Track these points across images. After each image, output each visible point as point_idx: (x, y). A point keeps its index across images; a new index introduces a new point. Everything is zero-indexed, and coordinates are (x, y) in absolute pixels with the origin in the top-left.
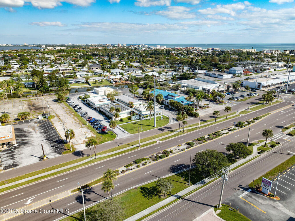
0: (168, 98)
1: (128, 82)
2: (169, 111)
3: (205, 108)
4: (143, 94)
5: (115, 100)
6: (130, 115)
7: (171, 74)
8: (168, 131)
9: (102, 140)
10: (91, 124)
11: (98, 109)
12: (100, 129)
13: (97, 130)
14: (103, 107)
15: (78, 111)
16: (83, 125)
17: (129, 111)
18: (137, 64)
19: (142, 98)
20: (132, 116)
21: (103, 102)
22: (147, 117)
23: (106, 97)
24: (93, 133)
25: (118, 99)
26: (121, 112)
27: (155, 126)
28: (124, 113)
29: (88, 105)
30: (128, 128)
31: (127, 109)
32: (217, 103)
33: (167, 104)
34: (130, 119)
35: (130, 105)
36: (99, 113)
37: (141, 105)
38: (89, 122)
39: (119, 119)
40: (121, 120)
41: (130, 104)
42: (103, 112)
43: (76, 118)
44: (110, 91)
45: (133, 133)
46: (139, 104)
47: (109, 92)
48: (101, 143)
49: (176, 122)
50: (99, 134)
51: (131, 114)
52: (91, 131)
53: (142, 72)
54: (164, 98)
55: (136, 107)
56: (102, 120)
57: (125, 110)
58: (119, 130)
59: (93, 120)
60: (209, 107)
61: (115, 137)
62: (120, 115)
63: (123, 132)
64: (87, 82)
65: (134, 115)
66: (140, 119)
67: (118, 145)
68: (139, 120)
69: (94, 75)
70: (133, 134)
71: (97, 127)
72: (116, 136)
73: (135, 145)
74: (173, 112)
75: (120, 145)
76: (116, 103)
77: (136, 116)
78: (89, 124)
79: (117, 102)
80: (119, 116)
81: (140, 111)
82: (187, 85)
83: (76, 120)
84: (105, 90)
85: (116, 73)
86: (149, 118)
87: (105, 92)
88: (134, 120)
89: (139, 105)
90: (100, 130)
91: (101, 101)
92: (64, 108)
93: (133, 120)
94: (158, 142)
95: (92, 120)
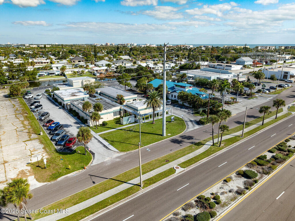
0: (174, 90)
1: (116, 74)
2: (179, 109)
3: (233, 103)
4: (137, 86)
5: (97, 93)
6: (119, 116)
7: (169, 66)
8: (190, 144)
9: (60, 168)
10: (48, 132)
11: (68, 107)
12: (63, 143)
13: (56, 145)
14: (76, 103)
15: (36, 110)
16: (33, 136)
17: (117, 108)
18: (127, 57)
19: (135, 91)
20: (122, 117)
21: (77, 96)
22: (147, 118)
23: (82, 90)
24: (47, 152)
25: (100, 93)
26: (103, 112)
27: (165, 135)
28: (109, 113)
29: (56, 101)
30: (115, 140)
31: (114, 106)
32: (244, 97)
33: (173, 98)
34: (118, 122)
35: (120, 100)
36: (69, 114)
37: (135, 100)
38: (47, 129)
39: (101, 122)
40: (104, 124)
41: (118, 99)
42: (75, 111)
43: (26, 123)
44: (89, 81)
45: (125, 151)
46: (132, 98)
47: (88, 83)
48: (57, 177)
49: (197, 127)
50: (57, 155)
51: (120, 114)
52: (44, 148)
53: (132, 64)
54: (170, 90)
55: (127, 103)
56: (70, 125)
57: (110, 108)
58: (99, 143)
59: (54, 125)
60: (236, 102)
61: (88, 160)
62: (102, 116)
63: (107, 147)
64: (63, 74)
65: (125, 116)
66: (136, 122)
67: (94, 183)
68: (134, 124)
69: (75, 67)
70: (125, 153)
71: (57, 138)
72: (90, 159)
73: (130, 180)
74: (187, 110)
75: (99, 182)
76: (98, 98)
77: (129, 117)
78: (44, 133)
79: (100, 97)
80: (100, 118)
81: (136, 110)
82: (193, 76)
83: (24, 126)
84: (82, 81)
85: (102, 65)
86: (150, 120)
87: (82, 83)
88: (126, 125)
89: (132, 100)
90: (61, 145)
91: (75, 95)
92: (15, 106)
93: (124, 124)
94: (178, 171)
95: (52, 125)
